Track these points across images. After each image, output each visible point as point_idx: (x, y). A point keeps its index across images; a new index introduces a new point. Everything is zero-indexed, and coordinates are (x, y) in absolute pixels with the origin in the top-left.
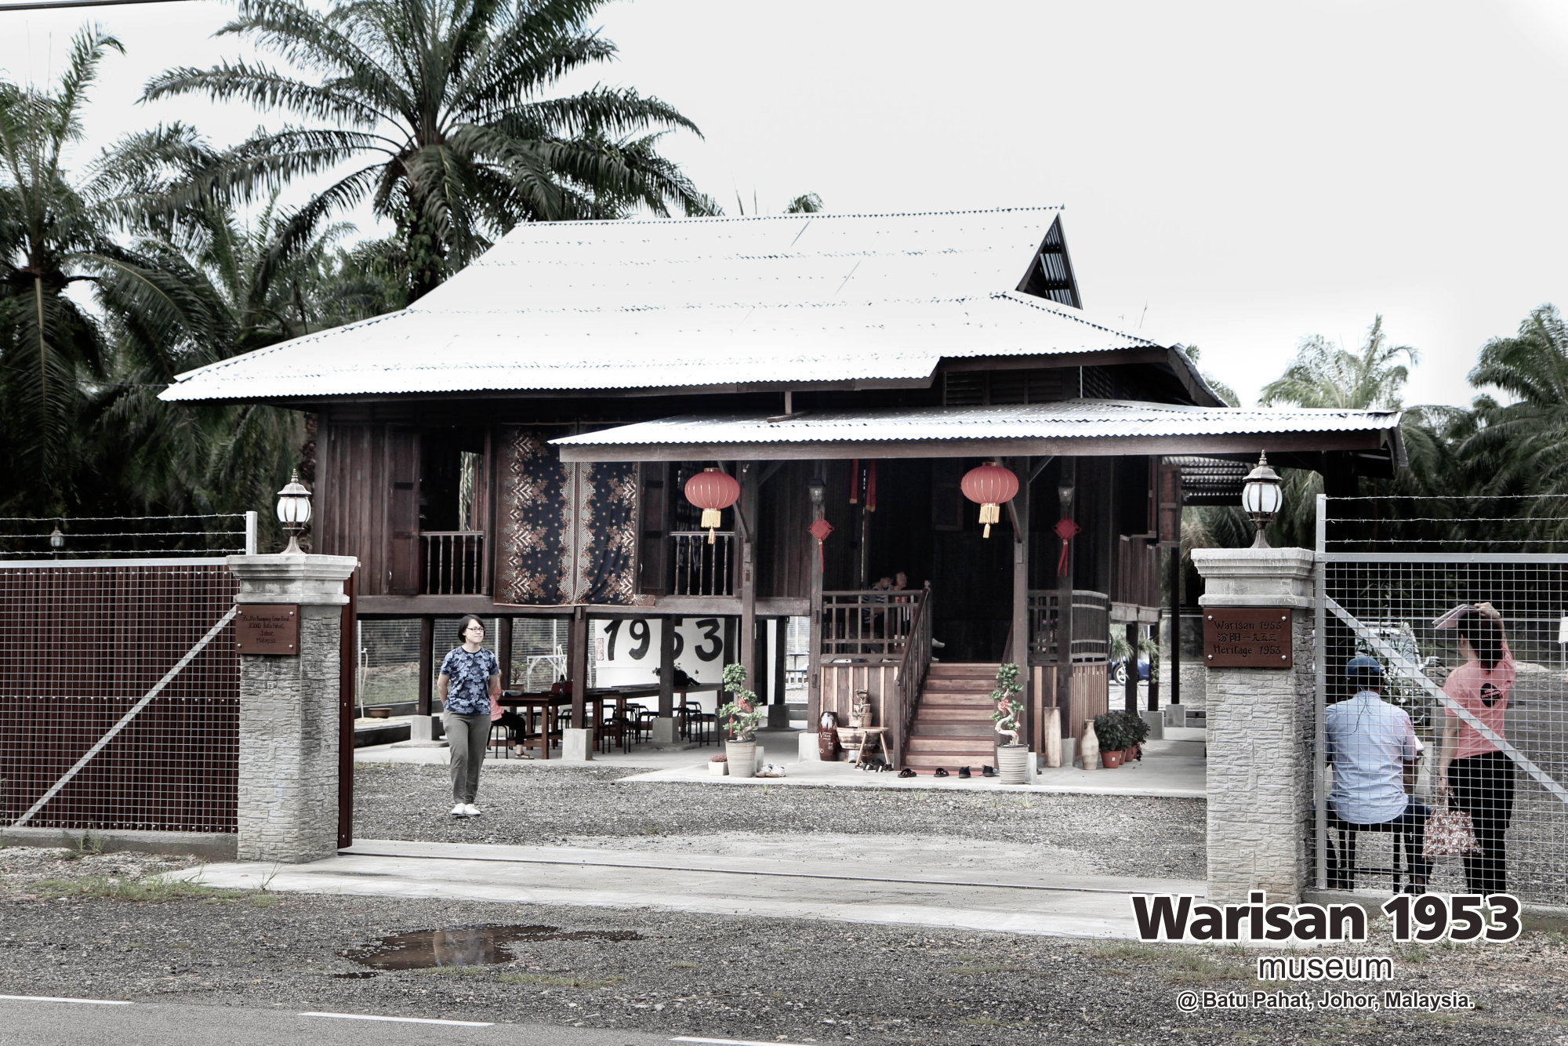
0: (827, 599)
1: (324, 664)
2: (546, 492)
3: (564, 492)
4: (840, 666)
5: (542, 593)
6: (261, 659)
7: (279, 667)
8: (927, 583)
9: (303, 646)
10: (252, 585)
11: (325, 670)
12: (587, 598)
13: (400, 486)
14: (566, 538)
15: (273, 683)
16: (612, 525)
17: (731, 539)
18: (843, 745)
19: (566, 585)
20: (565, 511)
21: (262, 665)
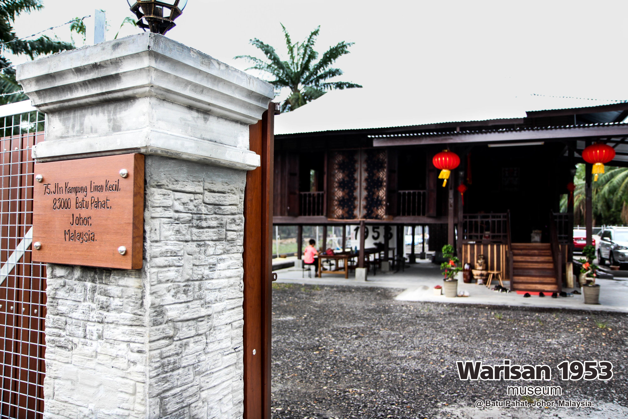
0: (465, 217)
1: (207, 284)
2: (348, 176)
3: (356, 176)
4: (471, 245)
5: (346, 215)
6: (77, 273)
7: (105, 294)
8: (508, 210)
9: (151, 249)
10: (64, 122)
11: (210, 296)
12: (365, 217)
13: (292, 174)
14: (357, 193)
15: (93, 328)
16: (375, 188)
17: (424, 193)
18: (475, 277)
19: (357, 212)
20: (356, 183)
21: (79, 286)
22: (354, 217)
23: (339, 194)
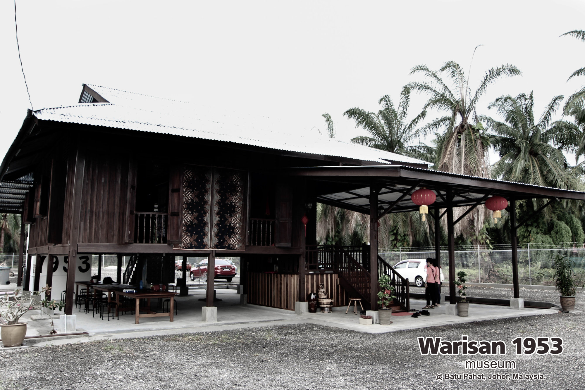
0: (307, 248)
3: (206, 197)
4: (311, 274)
5: (195, 244)
12: (216, 246)
14: (207, 218)
16: (227, 214)
20: (206, 206)
22: (205, 246)
23: (187, 217)
